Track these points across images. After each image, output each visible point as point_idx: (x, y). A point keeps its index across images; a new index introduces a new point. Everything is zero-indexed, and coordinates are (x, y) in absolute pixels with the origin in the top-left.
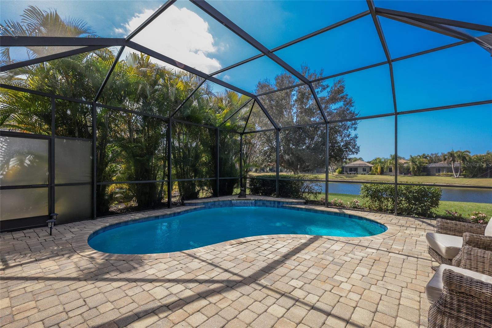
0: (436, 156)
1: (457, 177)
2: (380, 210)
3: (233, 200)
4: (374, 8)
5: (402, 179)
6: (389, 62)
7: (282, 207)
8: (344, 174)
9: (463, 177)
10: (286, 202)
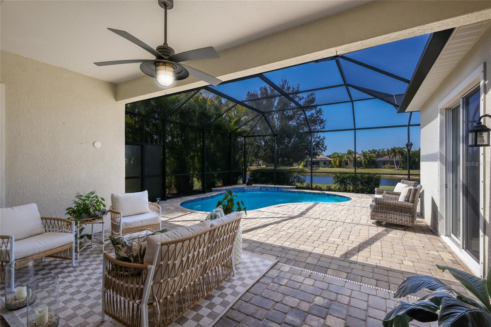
0: (383, 151)
1: (397, 169)
2: (345, 191)
3: (245, 187)
4: (347, 84)
5: (359, 170)
6: (352, 101)
7: (281, 191)
8: (308, 167)
9: (402, 169)
10: (283, 188)
